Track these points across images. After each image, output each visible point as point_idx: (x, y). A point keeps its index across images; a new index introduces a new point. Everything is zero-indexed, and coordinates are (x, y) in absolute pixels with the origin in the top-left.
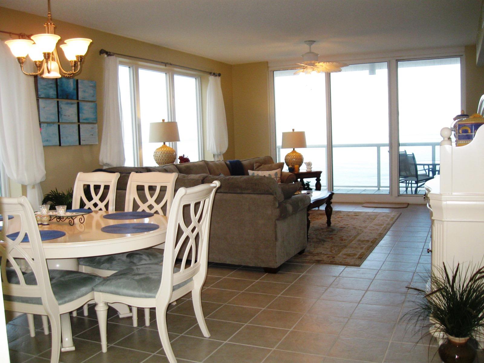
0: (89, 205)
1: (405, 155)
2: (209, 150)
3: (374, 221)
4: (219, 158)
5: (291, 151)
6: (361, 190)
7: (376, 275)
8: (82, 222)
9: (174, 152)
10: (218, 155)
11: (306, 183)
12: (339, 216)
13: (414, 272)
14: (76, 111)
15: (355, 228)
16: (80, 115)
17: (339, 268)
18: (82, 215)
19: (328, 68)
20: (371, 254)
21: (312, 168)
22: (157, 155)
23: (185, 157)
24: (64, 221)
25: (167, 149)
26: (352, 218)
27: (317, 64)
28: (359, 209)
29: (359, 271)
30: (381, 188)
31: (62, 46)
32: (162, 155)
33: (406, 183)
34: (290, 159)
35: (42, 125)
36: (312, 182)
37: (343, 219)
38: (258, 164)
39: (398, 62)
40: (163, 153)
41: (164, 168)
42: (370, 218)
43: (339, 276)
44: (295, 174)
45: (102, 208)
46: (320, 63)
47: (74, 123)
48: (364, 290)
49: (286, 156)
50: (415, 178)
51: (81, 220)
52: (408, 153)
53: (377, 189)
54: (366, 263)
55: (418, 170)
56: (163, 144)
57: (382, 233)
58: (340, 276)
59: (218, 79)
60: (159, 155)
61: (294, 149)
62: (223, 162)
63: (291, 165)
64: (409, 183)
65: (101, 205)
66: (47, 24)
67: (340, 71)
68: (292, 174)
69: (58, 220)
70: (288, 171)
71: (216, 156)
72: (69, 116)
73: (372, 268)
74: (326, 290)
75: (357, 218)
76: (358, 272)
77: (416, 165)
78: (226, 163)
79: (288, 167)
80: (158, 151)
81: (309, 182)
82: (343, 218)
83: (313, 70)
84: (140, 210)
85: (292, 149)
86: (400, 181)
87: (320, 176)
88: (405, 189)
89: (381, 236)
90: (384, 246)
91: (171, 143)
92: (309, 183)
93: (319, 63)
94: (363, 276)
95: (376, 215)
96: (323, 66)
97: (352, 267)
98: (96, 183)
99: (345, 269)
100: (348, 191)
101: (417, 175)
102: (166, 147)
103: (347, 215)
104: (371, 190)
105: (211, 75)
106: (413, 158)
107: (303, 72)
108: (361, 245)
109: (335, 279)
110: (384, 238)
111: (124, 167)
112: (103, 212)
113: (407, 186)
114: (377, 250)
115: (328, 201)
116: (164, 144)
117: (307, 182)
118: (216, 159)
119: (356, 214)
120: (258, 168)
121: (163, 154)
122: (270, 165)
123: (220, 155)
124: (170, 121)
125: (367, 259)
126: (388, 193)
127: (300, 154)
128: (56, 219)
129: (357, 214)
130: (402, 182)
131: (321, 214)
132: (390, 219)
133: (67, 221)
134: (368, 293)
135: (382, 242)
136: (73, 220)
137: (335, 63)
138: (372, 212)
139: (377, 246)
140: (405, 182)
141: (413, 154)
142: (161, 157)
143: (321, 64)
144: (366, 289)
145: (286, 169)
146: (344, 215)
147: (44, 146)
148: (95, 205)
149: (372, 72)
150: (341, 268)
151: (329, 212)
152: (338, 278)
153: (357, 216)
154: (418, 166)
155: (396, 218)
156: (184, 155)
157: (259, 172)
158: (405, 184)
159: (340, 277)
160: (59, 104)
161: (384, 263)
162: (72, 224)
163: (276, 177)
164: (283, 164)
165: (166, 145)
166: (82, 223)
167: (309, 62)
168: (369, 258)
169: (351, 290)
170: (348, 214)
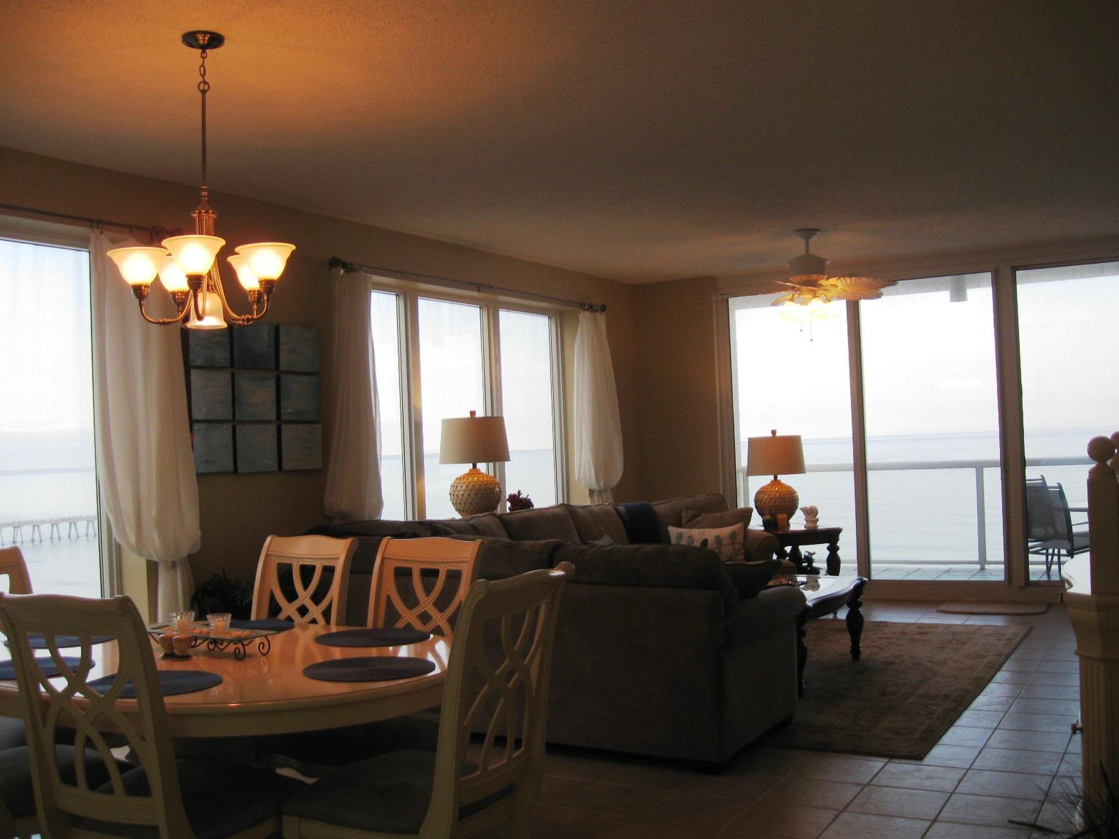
0: (289, 609)
1: (1042, 487)
2: (579, 480)
3: (966, 647)
4: (602, 497)
5: (769, 482)
6: (937, 571)
7: (960, 781)
8: (264, 651)
9: (497, 486)
10: (600, 492)
11: (805, 556)
12: (885, 634)
13: (1055, 776)
14: (273, 394)
15: (918, 664)
16: (283, 403)
17: (871, 763)
18: (265, 636)
19: (849, 290)
20: (952, 730)
21: (818, 520)
22: (457, 493)
23: (523, 496)
24: (225, 647)
25: (481, 479)
26: (912, 641)
27: (823, 282)
28: (932, 618)
29: (919, 771)
30: (987, 567)
31: (231, 259)
32: (468, 492)
33: (1047, 555)
34: (767, 499)
35: (196, 427)
36: (819, 552)
37: (890, 643)
38: (691, 512)
39: (1017, 272)
40: (470, 487)
41: (471, 522)
42: (956, 637)
43: (869, 784)
44: (777, 535)
45: (317, 619)
46: (831, 279)
47: (268, 422)
48: (928, 820)
49: (757, 494)
50: (1067, 541)
51: (263, 648)
52: (1049, 484)
53: (978, 567)
54: (938, 753)
55: (1072, 523)
56: (472, 467)
57: (982, 676)
58: (872, 783)
59: (601, 318)
60: (462, 492)
61: (776, 478)
62: (610, 508)
63: (770, 514)
64: (1053, 555)
65: (315, 611)
66: (200, 212)
67: (879, 296)
68: (769, 534)
69: (212, 646)
70: (763, 528)
71: (596, 494)
72: (257, 406)
73: (950, 763)
74: (837, 817)
75: (924, 641)
76: (916, 774)
77: (1067, 512)
78: (616, 510)
79: (762, 519)
80: (460, 484)
81: (811, 554)
82: (890, 638)
83: (815, 296)
84: (400, 625)
85: (772, 477)
86: (1031, 550)
87: (837, 539)
88: (1044, 567)
89: (979, 686)
90: (985, 708)
91: (491, 465)
92: (813, 557)
93: (827, 279)
94: (927, 783)
95: (972, 632)
96: (837, 286)
97: (904, 761)
98: (308, 560)
99: (887, 766)
100: (909, 573)
101: (1070, 535)
102: (478, 474)
103: (901, 633)
104: (962, 571)
105: (584, 310)
106: (1061, 494)
107: (792, 300)
108: (930, 706)
109: (861, 791)
110: (987, 690)
111: (379, 521)
112: (319, 629)
113: (1049, 560)
114: (967, 718)
115: (854, 598)
116: (475, 466)
117: (807, 554)
118: (597, 501)
119: (923, 630)
120: (692, 522)
121: (471, 490)
122: (720, 514)
123: (605, 490)
124: (489, 415)
125: (940, 742)
126: (1001, 577)
127: (790, 487)
128: (206, 642)
129: (926, 630)
130: (1036, 553)
131: (838, 630)
132: (1003, 642)
133: (232, 647)
134: (937, 826)
135: (981, 700)
136: (244, 645)
137: (864, 280)
138: (962, 625)
139: (969, 708)
140: (1045, 551)
141: (1060, 486)
142: (466, 496)
143: (833, 281)
144: (932, 818)
145: (756, 523)
146: (894, 633)
147: (198, 475)
148: (303, 611)
149: (959, 295)
150: (877, 764)
151: (855, 624)
152: (867, 789)
153: (924, 633)
154: (1072, 514)
155: (1018, 640)
156: (519, 492)
157: (694, 530)
158: (1045, 556)
159: (871, 787)
160: (236, 380)
161: (982, 754)
162: (241, 656)
163: (733, 543)
164: (751, 511)
165: (479, 470)
166: (264, 655)
167: (805, 278)
168: (946, 738)
169: (897, 820)
170: (903, 630)
